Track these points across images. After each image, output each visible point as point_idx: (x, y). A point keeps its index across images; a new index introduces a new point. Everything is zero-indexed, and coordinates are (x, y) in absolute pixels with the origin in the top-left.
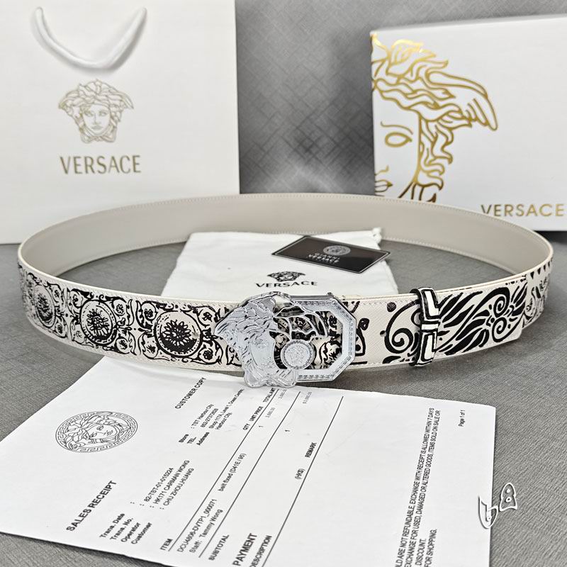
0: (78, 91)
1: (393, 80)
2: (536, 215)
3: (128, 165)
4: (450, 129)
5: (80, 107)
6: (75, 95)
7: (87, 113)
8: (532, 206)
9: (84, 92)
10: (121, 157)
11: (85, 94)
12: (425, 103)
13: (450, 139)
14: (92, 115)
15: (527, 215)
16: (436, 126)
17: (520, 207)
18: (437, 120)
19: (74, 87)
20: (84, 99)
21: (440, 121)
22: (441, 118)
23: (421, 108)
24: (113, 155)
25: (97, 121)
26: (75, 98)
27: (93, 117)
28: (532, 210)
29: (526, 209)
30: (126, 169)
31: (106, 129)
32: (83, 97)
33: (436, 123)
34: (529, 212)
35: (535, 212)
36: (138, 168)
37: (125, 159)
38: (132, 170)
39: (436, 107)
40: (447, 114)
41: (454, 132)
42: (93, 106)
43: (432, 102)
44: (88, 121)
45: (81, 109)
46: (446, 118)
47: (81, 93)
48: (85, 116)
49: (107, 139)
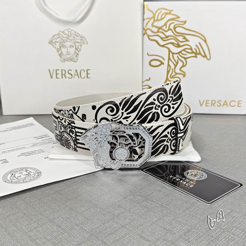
0: (59, 34)
1: (155, 30)
3: (84, 74)
4: (185, 58)
5: (60, 43)
6: (58, 36)
7: (63, 46)
9: (62, 35)
10: (80, 70)
11: (62, 36)
12: (173, 44)
13: (185, 64)
14: (66, 47)
16: (178, 56)
18: (178, 53)
19: (57, 33)
20: (62, 39)
21: (180, 54)
22: (181, 52)
23: (170, 46)
24: (76, 69)
25: (68, 51)
26: (57, 38)
27: (66, 48)
30: (83, 77)
31: (73, 55)
32: (61, 37)
33: (178, 55)
36: (89, 76)
37: (82, 71)
38: (86, 77)
39: (179, 46)
40: (184, 50)
41: (187, 60)
42: (67, 43)
43: (176, 43)
44: (64, 50)
45: (60, 45)
46: (183, 52)
47: (60, 35)
48: (62, 48)
49: (74, 60)
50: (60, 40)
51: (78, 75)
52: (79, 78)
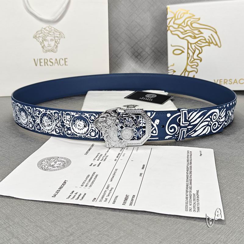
0: (41, 30)
1: (176, 26)
2: (237, 84)
3: (62, 62)
4: (201, 47)
6: (41, 32)
7: (45, 40)
8: (236, 80)
12: (190, 36)
13: (201, 52)
14: (47, 41)
15: (233, 84)
17: (230, 80)
18: (195, 43)
19: (40, 29)
20: (44, 34)
21: (197, 44)
22: (197, 42)
23: (188, 38)
24: (56, 58)
25: (49, 43)
26: (40, 33)
28: (235, 81)
29: (233, 81)
30: (61, 64)
31: (53, 47)
32: (44, 33)
33: (194, 45)
34: (234, 82)
35: (237, 82)
36: (67, 63)
37: (61, 60)
38: (64, 64)
39: (195, 38)
40: (199, 41)
41: (203, 48)
42: (48, 37)
43: (193, 35)
44: (46, 43)
45: (43, 39)
46: (199, 42)
47: (43, 31)
48: (44, 41)
49: (54, 51)
50: (43, 35)
51: (57, 63)
52: (58, 65)
